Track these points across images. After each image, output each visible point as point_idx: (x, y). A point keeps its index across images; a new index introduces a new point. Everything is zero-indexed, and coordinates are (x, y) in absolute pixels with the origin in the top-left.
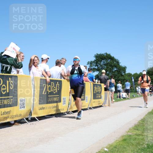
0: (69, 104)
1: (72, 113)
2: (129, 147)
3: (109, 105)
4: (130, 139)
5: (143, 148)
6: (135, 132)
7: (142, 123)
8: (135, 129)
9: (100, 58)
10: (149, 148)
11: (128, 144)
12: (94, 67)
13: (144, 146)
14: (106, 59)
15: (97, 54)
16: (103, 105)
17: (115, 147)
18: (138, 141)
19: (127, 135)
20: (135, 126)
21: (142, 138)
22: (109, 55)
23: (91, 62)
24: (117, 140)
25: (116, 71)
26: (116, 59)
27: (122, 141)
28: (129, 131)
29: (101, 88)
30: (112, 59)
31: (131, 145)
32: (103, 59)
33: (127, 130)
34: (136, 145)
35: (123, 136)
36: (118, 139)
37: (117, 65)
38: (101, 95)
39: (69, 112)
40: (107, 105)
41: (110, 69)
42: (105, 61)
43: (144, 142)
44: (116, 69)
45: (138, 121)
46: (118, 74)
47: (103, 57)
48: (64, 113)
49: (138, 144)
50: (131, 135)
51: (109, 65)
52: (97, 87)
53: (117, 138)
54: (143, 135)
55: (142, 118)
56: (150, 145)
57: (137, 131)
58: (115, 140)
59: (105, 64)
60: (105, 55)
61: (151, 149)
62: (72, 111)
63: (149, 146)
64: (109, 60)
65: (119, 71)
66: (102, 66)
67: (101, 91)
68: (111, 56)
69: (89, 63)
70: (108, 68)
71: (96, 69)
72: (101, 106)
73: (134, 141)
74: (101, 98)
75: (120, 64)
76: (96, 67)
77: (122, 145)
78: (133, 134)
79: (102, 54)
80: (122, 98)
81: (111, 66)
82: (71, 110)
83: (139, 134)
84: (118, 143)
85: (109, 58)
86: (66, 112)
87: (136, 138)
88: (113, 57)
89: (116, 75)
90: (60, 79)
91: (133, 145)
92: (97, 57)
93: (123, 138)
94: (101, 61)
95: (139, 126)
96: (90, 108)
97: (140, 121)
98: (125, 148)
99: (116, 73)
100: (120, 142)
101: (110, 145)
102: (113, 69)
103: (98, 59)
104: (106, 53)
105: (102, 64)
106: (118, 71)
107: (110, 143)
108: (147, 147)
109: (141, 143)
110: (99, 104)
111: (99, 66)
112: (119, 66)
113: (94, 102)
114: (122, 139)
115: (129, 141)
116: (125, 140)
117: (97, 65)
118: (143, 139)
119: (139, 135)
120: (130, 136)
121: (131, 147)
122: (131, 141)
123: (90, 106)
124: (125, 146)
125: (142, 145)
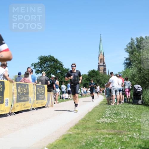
0: (12, 105)
1: (14, 114)
2: (69, 145)
3: (52, 106)
4: (70, 138)
5: (81, 146)
6: (75, 131)
7: (82, 123)
8: (75, 128)
9: (44, 60)
10: (87, 146)
11: (68, 142)
12: (38, 68)
13: (83, 144)
14: (50, 62)
15: (41, 56)
16: (46, 106)
17: (55, 146)
18: (77, 140)
19: (68, 134)
20: (75, 125)
21: (81, 136)
22: (53, 57)
23: (35, 64)
24: (57, 140)
25: (59, 73)
26: (59, 62)
27: (62, 140)
28: (69, 131)
29: (44, 89)
30: (56, 61)
31: (71, 143)
32: (47, 61)
33: (68, 130)
34: (75, 143)
35: (63, 136)
36: (59, 139)
37: (60, 67)
38: (44, 96)
39: (11, 113)
40: (50, 105)
41: (54, 70)
42: (49, 63)
43: (83, 140)
44: (59, 71)
45: (78, 121)
46: (61, 76)
47: (47, 59)
48: (7, 114)
49: (78, 142)
50: (72, 134)
51: (53, 67)
52: (40, 88)
53: (57, 137)
54: (82, 134)
55: (83, 117)
56: (89, 143)
57: (77, 130)
58: (55, 139)
59: (49, 66)
60: (49, 57)
61: (88, 147)
62: (14, 113)
63: (87, 144)
64: (53, 62)
65: (63, 73)
66: (46, 68)
67: (44, 92)
68: (55, 59)
69: (33, 65)
70: (52, 70)
71: (40, 70)
72: (44, 107)
73: (73, 140)
74: (44, 99)
75: (64, 67)
76: (40, 69)
77: (62, 144)
78: (73, 132)
79: (46, 57)
80: (65, 99)
81: (54, 68)
82: (13, 111)
83: (79, 132)
84: (58, 142)
85: (52, 60)
86: (8, 113)
87: (75, 137)
88: (57, 60)
89: (60, 77)
90: (2, 80)
91: (72, 143)
92: (41, 60)
93: (64, 137)
94: (45, 63)
95: (79, 125)
96: (33, 109)
97: (81, 120)
98: (65, 147)
99: (59, 75)
100: (60, 141)
101: (50, 144)
102: (56, 70)
103: (42, 61)
104: (50, 56)
105: (46, 66)
106: (61, 73)
107: (51, 143)
108: (86, 144)
109: (80, 141)
110: (42, 105)
111: (43, 68)
112: (63, 68)
113: (37, 103)
114: (62, 138)
115: (69, 140)
116: (65, 139)
117: (41, 67)
118: (82, 138)
119: (79, 134)
120: (70, 135)
121: (70, 145)
122: (71, 140)
123: (33, 107)
124: (65, 145)
125: (81, 143)
